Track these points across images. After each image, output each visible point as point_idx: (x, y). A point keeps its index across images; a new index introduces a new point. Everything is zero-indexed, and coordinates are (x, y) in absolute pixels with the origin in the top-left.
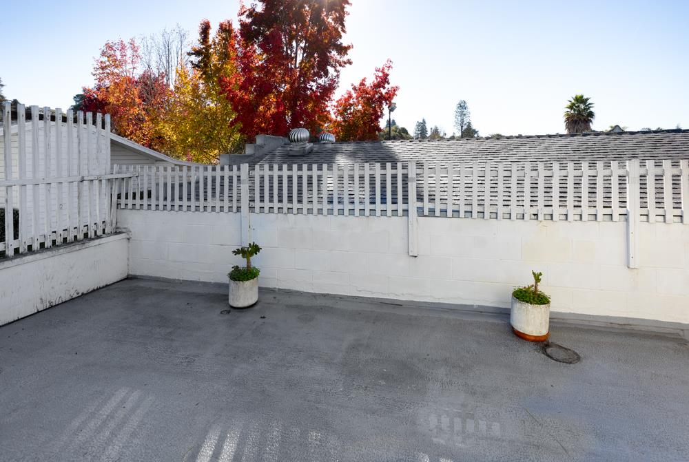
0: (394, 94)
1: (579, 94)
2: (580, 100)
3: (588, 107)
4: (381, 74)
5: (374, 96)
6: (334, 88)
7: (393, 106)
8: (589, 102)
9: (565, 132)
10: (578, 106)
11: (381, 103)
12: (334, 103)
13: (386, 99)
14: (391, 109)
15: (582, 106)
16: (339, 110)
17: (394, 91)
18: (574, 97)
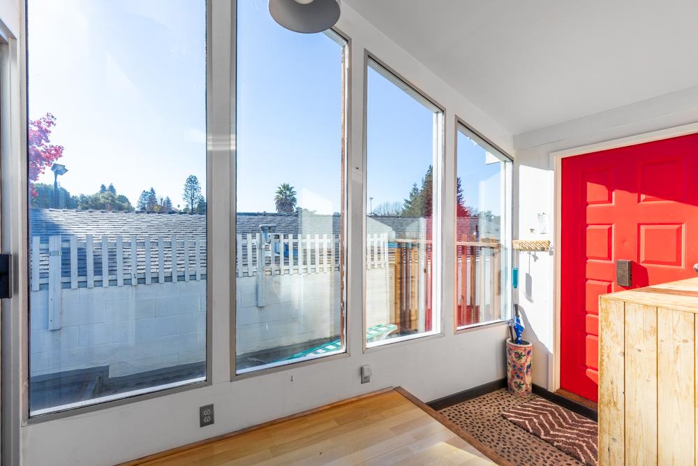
1: (286, 184)
2: (287, 188)
3: (293, 193)
8: (293, 190)
9: (276, 212)
10: (285, 193)
15: (288, 193)
18: (283, 184)
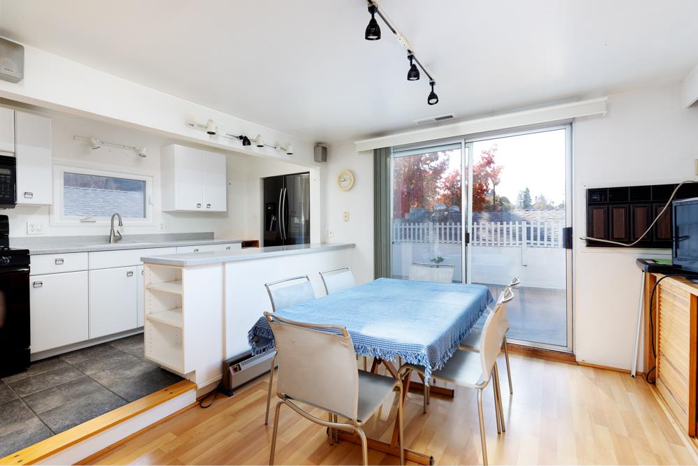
0: (499, 172)
4: (486, 156)
5: (480, 174)
6: (445, 169)
7: (497, 181)
11: (487, 179)
12: (443, 180)
13: (491, 177)
14: (495, 184)
16: (447, 186)
17: (500, 169)
